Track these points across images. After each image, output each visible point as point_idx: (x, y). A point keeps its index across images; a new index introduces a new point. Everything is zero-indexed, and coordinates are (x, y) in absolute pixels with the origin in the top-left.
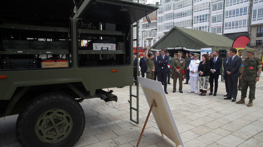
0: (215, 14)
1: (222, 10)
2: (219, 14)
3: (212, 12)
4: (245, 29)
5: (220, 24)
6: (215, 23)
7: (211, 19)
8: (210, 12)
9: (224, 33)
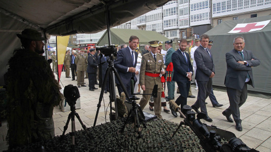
0: (182, 8)
1: (188, 3)
2: (185, 7)
3: (180, 5)
4: (208, 22)
5: (186, 17)
6: (182, 16)
7: (179, 12)
8: (178, 5)
9: (191, 25)
